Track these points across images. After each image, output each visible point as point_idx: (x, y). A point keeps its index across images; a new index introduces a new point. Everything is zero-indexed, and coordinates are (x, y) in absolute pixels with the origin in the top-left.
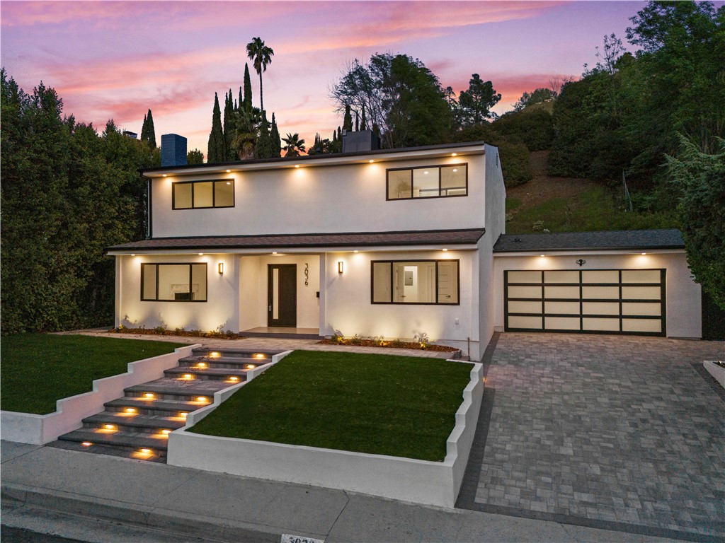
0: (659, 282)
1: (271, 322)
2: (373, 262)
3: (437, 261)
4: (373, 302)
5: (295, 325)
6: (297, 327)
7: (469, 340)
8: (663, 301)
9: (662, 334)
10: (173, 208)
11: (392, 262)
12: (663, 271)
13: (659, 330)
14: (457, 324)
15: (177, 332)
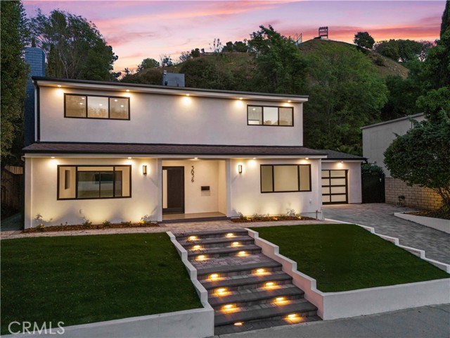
0: (344, 176)
1: (164, 211)
2: (261, 165)
3: (298, 165)
4: (262, 192)
5: (183, 211)
6: (186, 213)
7: (317, 212)
8: (346, 186)
9: (346, 202)
10: (65, 117)
11: (273, 165)
12: (346, 171)
13: (345, 200)
14: (310, 202)
15: (107, 225)
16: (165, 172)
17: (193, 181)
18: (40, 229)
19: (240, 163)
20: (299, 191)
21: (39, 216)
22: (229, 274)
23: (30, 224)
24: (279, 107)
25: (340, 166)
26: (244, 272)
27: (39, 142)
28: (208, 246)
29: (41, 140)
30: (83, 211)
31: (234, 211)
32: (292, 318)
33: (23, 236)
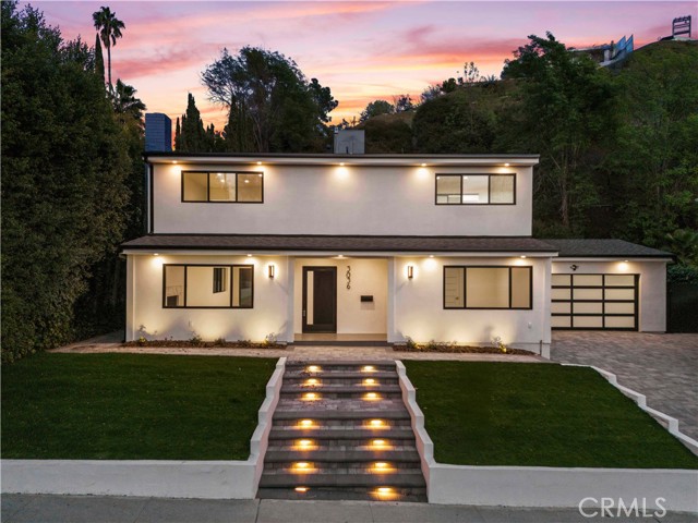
0: (633, 285)
1: (306, 329)
2: (445, 267)
3: (510, 268)
4: (445, 308)
5: (334, 330)
6: (338, 332)
7: (541, 342)
8: (636, 301)
9: (635, 329)
10: (183, 201)
11: (465, 267)
12: (637, 277)
13: (633, 326)
14: (530, 327)
15: (220, 343)
16: (310, 274)
17: (348, 287)
18: (139, 344)
19: (410, 263)
20: (510, 308)
21: (142, 327)
22: (328, 422)
23: (131, 336)
24: (490, 175)
25: (623, 267)
26: (352, 422)
27: (152, 234)
28: (329, 381)
29: (155, 232)
30: (193, 324)
31: (400, 335)
32: (384, 493)
33: (123, 350)
